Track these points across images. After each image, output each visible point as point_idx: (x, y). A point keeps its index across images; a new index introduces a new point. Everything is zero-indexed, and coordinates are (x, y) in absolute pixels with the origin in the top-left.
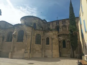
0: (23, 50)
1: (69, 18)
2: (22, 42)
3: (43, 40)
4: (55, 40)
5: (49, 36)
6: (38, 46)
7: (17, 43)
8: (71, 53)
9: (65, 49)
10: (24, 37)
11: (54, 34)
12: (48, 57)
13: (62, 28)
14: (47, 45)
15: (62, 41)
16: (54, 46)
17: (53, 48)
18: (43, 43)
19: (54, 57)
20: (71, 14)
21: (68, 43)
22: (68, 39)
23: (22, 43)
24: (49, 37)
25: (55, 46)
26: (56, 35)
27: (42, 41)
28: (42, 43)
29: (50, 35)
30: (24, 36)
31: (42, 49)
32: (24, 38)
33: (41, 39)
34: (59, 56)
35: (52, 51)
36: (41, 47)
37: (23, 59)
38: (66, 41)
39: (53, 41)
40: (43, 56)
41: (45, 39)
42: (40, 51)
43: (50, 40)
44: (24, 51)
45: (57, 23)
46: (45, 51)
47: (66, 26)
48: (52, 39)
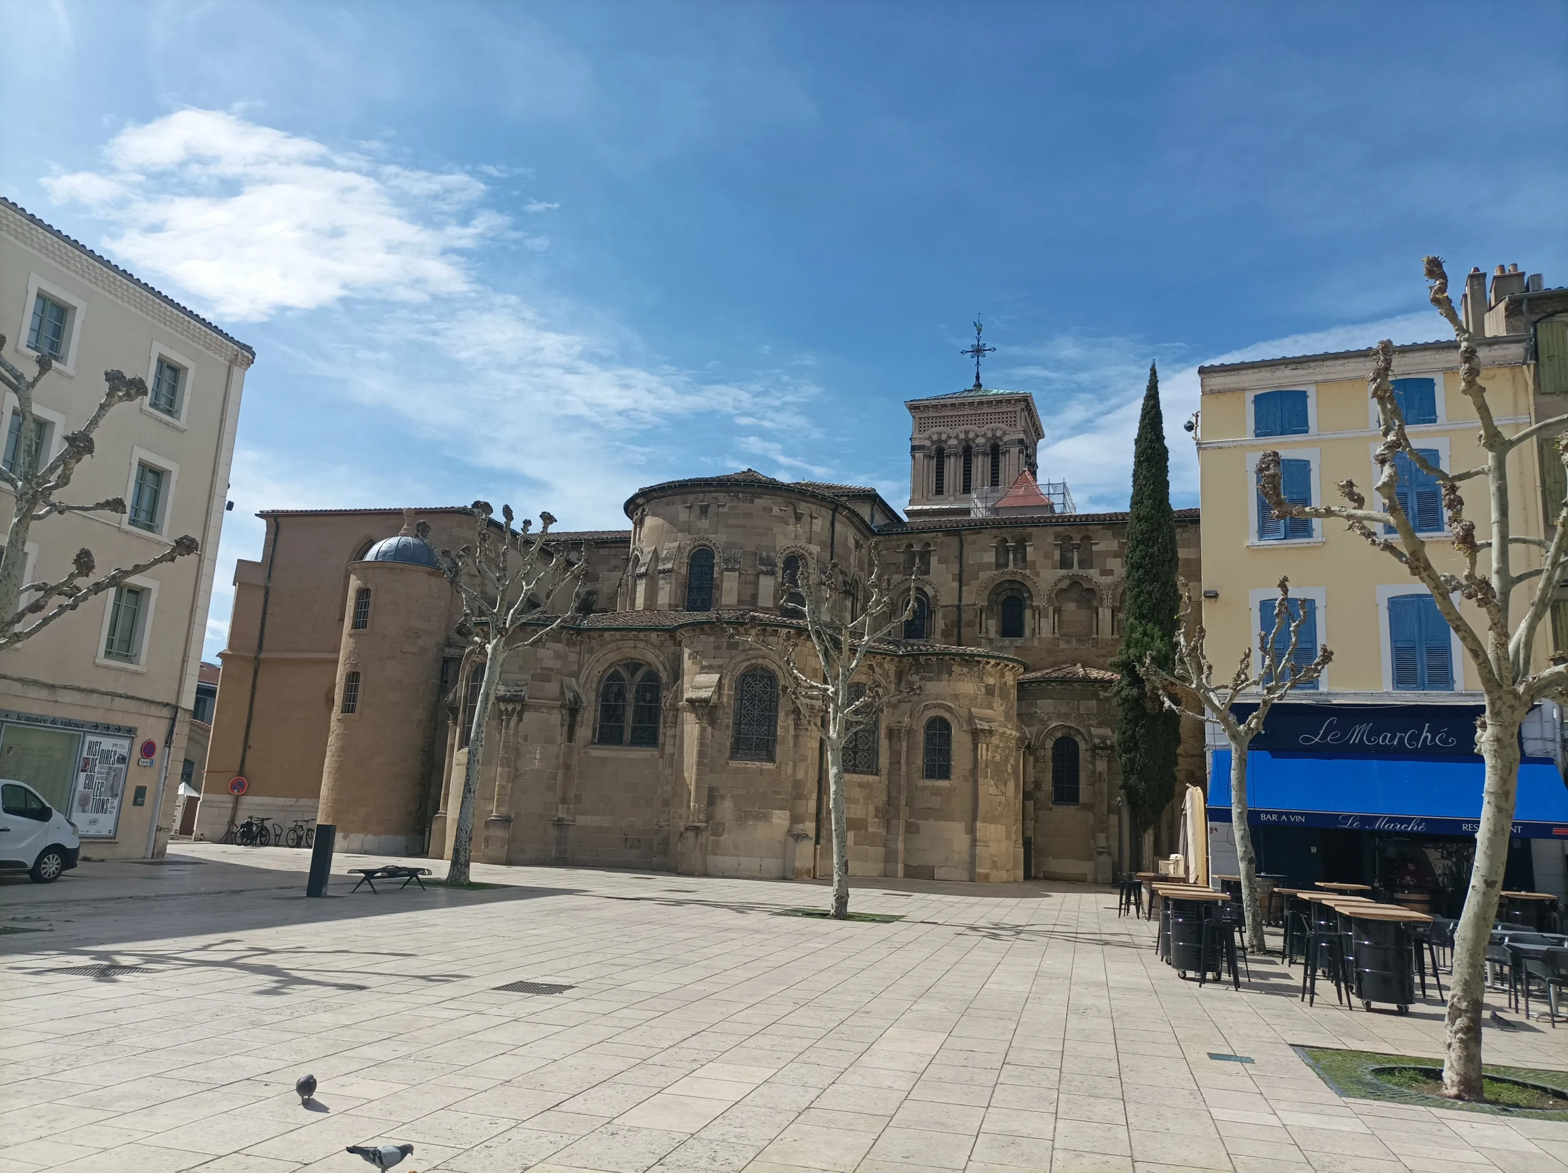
0: (780, 819)
1: (1125, 507)
2: (772, 759)
3: (891, 733)
4: (995, 740)
5: (949, 709)
6: (860, 785)
7: (733, 764)
8: (1114, 844)
9: (1065, 814)
10: (784, 723)
11: (990, 691)
12: (939, 873)
13: (1058, 611)
14: (929, 783)
15: (1050, 744)
16: (988, 787)
17: (980, 806)
18: (895, 763)
19: (986, 877)
20: (1146, 519)
21: (1101, 766)
22: (1107, 732)
23: (769, 766)
24: (947, 715)
25: (992, 790)
26: (1004, 694)
27: (884, 744)
28: (884, 761)
29: (956, 697)
30: (781, 715)
31: (888, 813)
32: (780, 731)
33: (883, 732)
34: (1021, 873)
35: (972, 831)
36: (881, 799)
37: (783, 878)
38: (1082, 746)
39: (982, 748)
40: (900, 867)
41: (910, 732)
42: (875, 827)
43: (959, 739)
44: (787, 824)
45: (1002, 550)
46: (912, 829)
47: (1091, 591)
48: (976, 735)
